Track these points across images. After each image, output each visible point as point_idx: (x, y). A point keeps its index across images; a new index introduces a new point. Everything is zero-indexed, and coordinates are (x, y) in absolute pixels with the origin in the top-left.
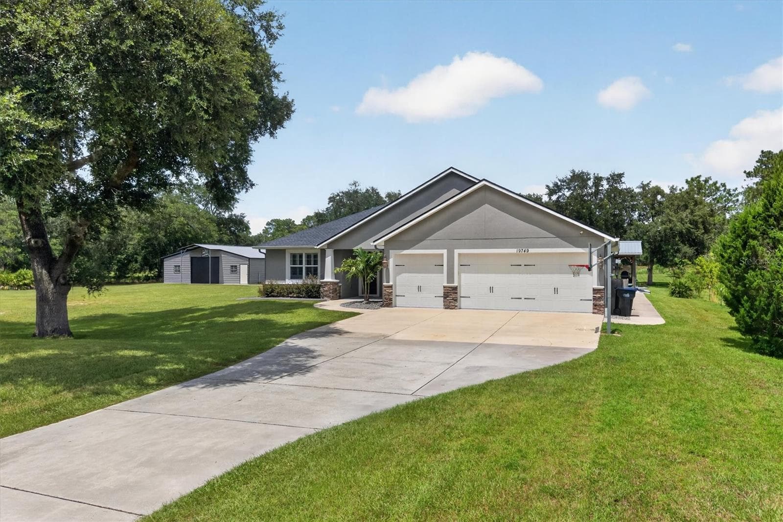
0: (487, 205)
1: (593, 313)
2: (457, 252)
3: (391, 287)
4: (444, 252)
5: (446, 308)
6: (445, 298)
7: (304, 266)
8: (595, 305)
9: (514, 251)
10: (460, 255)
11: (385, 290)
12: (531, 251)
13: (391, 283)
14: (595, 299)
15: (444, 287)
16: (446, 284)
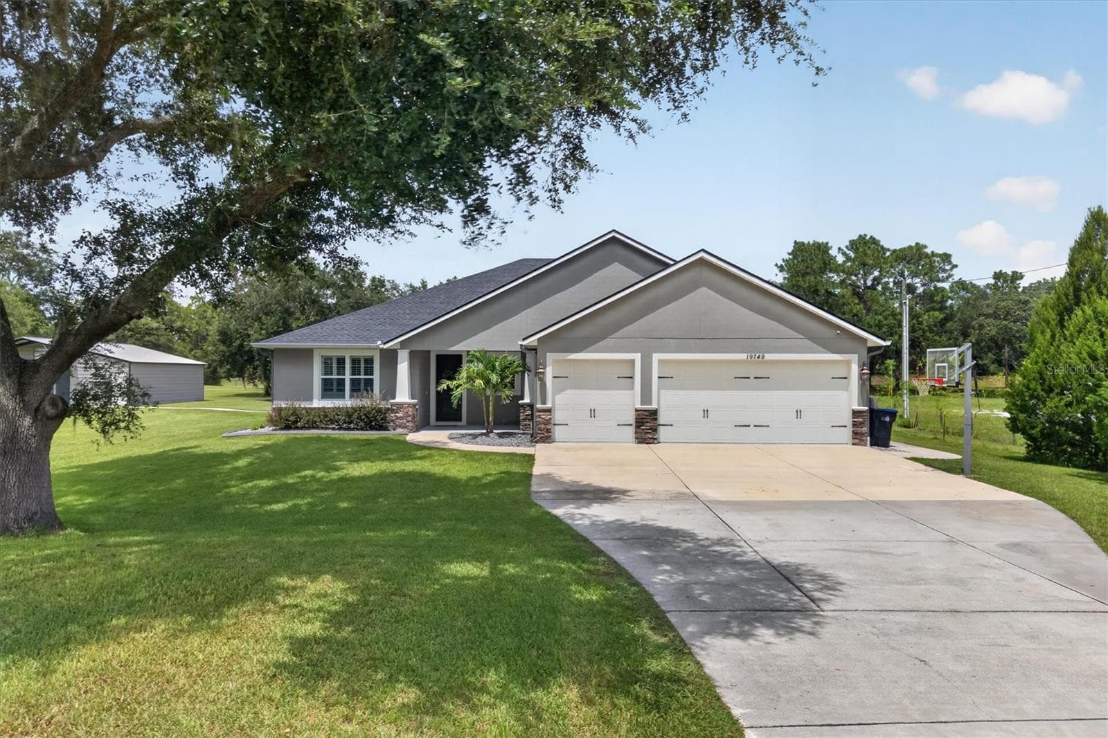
0: (704, 289)
1: (853, 444)
2: (656, 357)
3: (549, 411)
4: (637, 357)
5: (639, 443)
6: (637, 427)
7: (348, 377)
8: (855, 433)
9: (743, 356)
10: (660, 361)
11: (539, 416)
12: (768, 356)
13: (549, 405)
14: (855, 424)
15: (636, 410)
16: (639, 406)
